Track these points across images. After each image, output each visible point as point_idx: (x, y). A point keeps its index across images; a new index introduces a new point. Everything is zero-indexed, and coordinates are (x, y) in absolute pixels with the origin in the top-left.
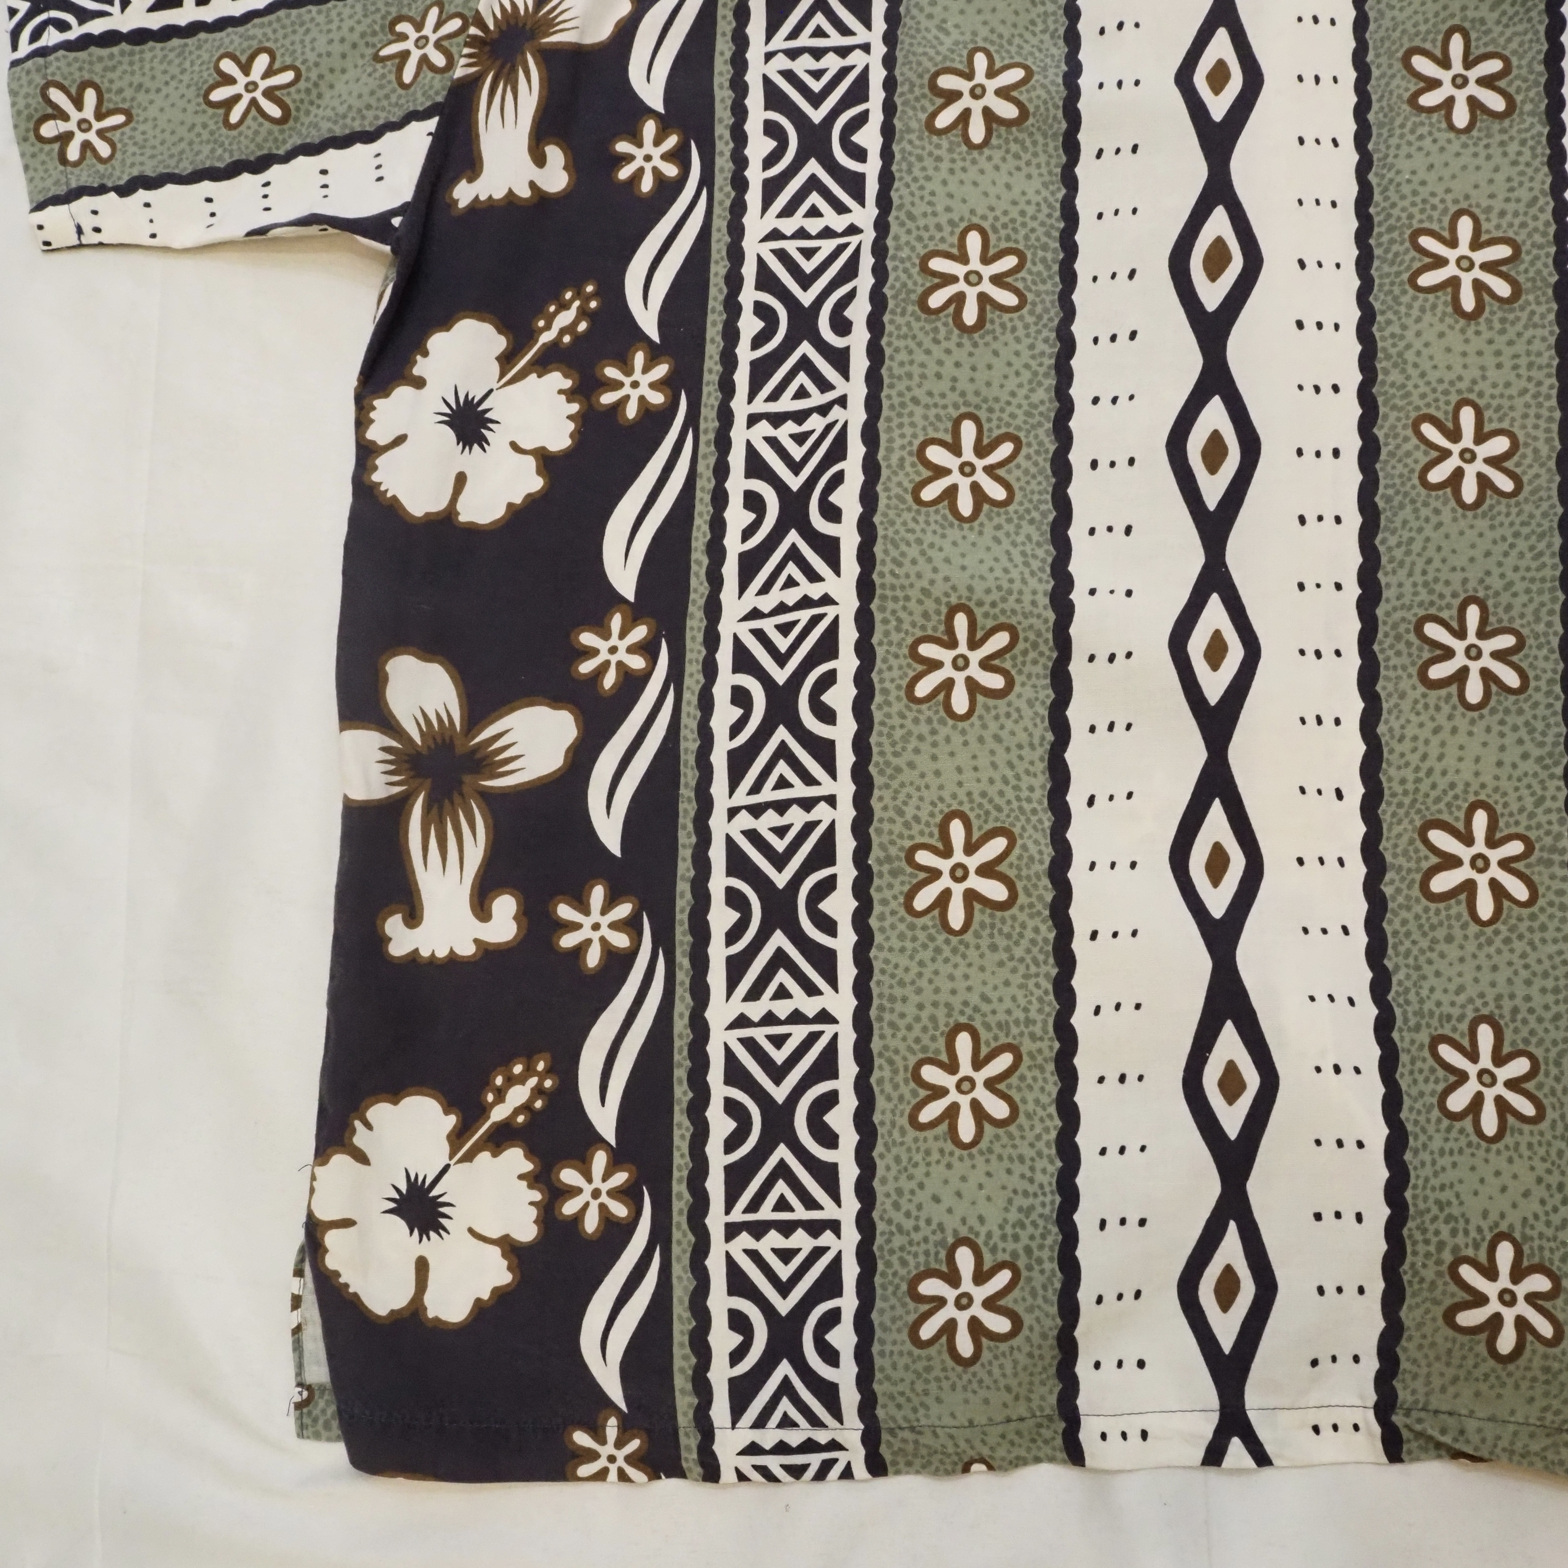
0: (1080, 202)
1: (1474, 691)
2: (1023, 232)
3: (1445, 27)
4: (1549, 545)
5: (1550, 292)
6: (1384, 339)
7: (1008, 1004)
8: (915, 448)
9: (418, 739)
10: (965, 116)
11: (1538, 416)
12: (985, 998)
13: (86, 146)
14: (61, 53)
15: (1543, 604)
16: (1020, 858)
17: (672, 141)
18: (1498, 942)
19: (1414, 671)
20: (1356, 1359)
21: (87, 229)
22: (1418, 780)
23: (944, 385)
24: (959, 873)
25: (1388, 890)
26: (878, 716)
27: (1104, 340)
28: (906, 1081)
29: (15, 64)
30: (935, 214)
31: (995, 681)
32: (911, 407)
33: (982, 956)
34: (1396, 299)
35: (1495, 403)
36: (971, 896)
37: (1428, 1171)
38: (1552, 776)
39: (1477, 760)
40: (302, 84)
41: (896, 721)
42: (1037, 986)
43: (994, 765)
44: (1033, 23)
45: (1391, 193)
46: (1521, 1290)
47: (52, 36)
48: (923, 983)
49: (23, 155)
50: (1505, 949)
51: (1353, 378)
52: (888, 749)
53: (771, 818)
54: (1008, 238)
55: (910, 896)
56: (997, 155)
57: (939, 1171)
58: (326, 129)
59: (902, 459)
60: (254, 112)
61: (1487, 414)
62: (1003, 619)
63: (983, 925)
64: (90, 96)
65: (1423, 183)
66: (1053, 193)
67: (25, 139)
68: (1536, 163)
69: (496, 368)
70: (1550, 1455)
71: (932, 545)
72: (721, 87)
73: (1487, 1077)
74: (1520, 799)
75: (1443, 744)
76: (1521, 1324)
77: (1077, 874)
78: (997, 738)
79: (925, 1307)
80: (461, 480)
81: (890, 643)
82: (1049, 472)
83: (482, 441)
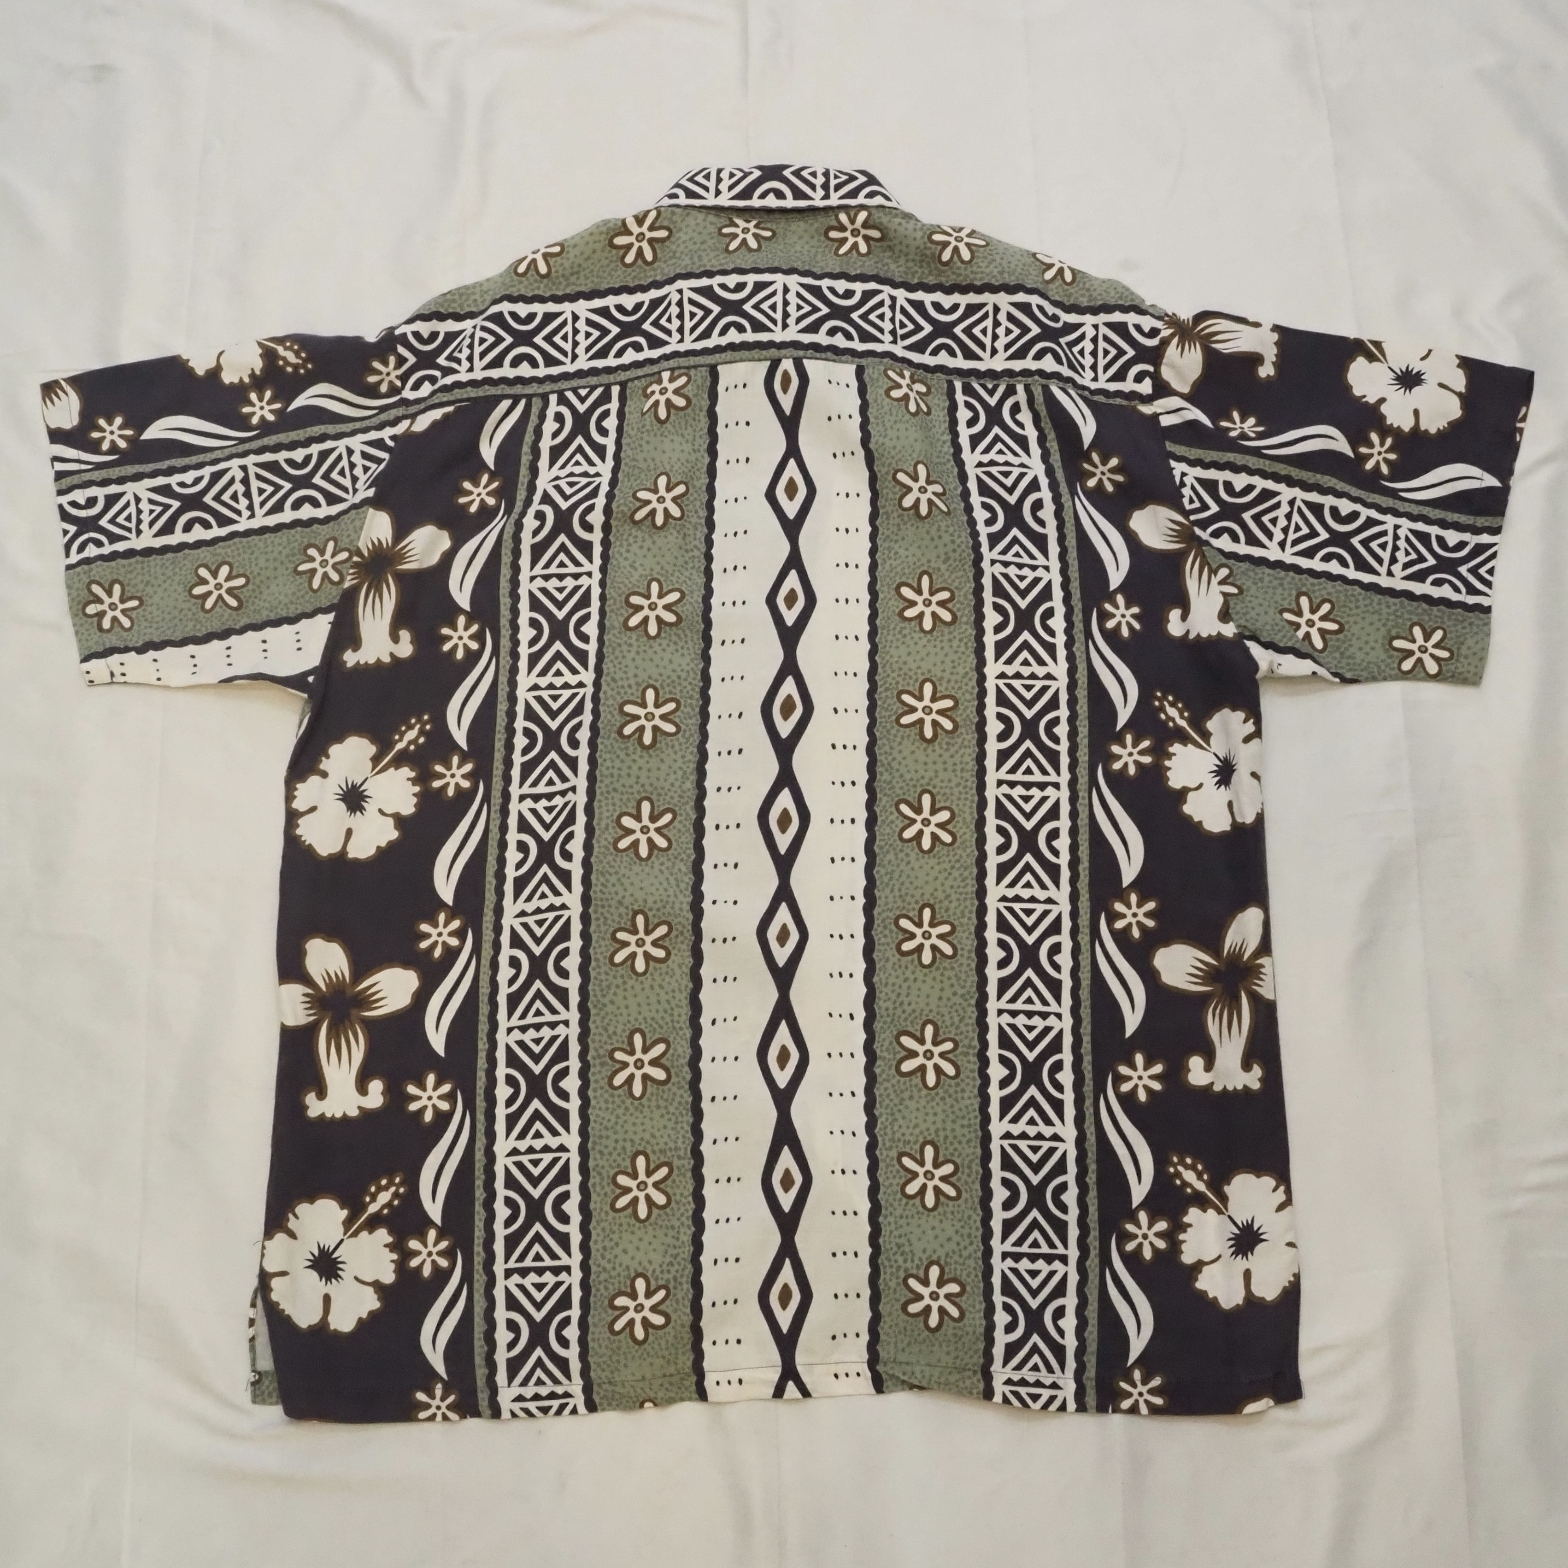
0: (712, 671)
1: (927, 957)
2: (679, 688)
3: (919, 571)
4: (971, 873)
5: (974, 727)
6: (881, 754)
7: (666, 1139)
8: (615, 817)
9: (324, 988)
10: (646, 620)
11: (966, 799)
12: (653, 1136)
13: (115, 619)
14: (99, 563)
15: (966, 907)
16: (673, 1055)
17: (475, 628)
18: (937, 1099)
19: (894, 946)
20: (858, 1335)
21: (117, 673)
22: (895, 1008)
23: (633, 780)
24: (639, 1064)
25: (877, 1071)
26: (593, 974)
27: (724, 753)
28: (609, 1184)
29: (69, 567)
30: (628, 679)
31: (660, 953)
32: (613, 794)
33: (652, 1112)
34: (888, 731)
35: (942, 791)
36: (646, 1078)
37: (893, 1226)
38: (969, 1005)
39: (928, 996)
40: (250, 587)
41: (603, 977)
42: (682, 1128)
43: (659, 1002)
44: (686, 563)
45: (887, 668)
46: (942, 1292)
47: (92, 551)
48: (618, 1128)
49: (74, 625)
50: (941, 1103)
51: (863, 777)
52: (599, 993)
53: (532, 1033)
54: (670, 692)
55: (611, 1078)
56: (665, 643)
57: (627, 1236)
58: (264, 616)
59: (607, 825)
60: (220, 603)
61: (938, 798)
62: (664, 918)
63: (652, 1094)
64: (117, 589)
65: (905, 663)
66: (697, 665)
67: (76, 615)
68: (968, 652)
69: (370, 765)
70: (961, 1384)
71: (624, 875)
72: (504, 596)
73: (929, 1175)
74: (951, 1018)
75: (909, 988)
76: (942, 1311)
77: (704, 1065)
78: (661, 987)
79: (617, 1313)
80: (349, 833)
81: (600, 932)
82: (692, 830)
83: (361, 809)
